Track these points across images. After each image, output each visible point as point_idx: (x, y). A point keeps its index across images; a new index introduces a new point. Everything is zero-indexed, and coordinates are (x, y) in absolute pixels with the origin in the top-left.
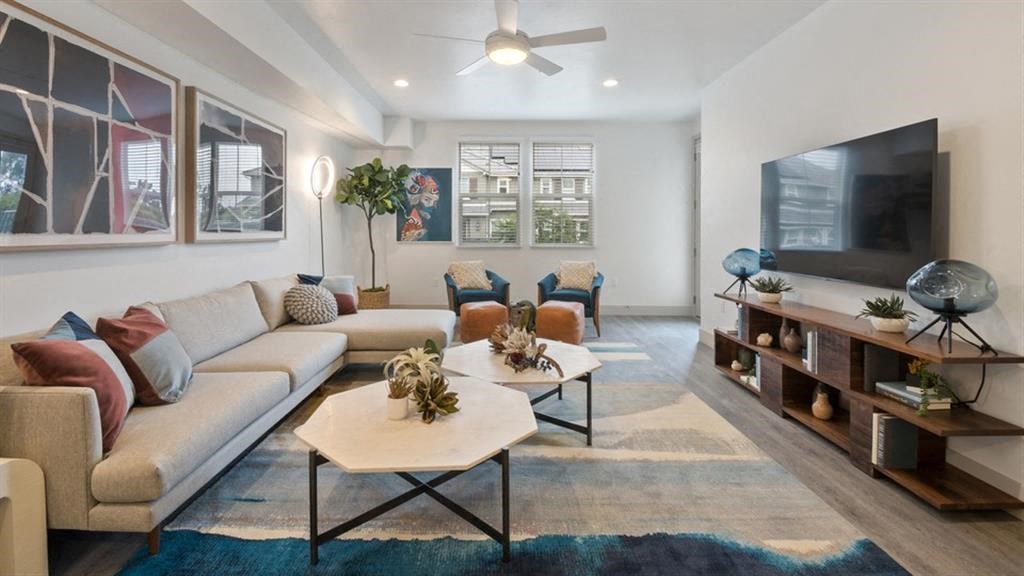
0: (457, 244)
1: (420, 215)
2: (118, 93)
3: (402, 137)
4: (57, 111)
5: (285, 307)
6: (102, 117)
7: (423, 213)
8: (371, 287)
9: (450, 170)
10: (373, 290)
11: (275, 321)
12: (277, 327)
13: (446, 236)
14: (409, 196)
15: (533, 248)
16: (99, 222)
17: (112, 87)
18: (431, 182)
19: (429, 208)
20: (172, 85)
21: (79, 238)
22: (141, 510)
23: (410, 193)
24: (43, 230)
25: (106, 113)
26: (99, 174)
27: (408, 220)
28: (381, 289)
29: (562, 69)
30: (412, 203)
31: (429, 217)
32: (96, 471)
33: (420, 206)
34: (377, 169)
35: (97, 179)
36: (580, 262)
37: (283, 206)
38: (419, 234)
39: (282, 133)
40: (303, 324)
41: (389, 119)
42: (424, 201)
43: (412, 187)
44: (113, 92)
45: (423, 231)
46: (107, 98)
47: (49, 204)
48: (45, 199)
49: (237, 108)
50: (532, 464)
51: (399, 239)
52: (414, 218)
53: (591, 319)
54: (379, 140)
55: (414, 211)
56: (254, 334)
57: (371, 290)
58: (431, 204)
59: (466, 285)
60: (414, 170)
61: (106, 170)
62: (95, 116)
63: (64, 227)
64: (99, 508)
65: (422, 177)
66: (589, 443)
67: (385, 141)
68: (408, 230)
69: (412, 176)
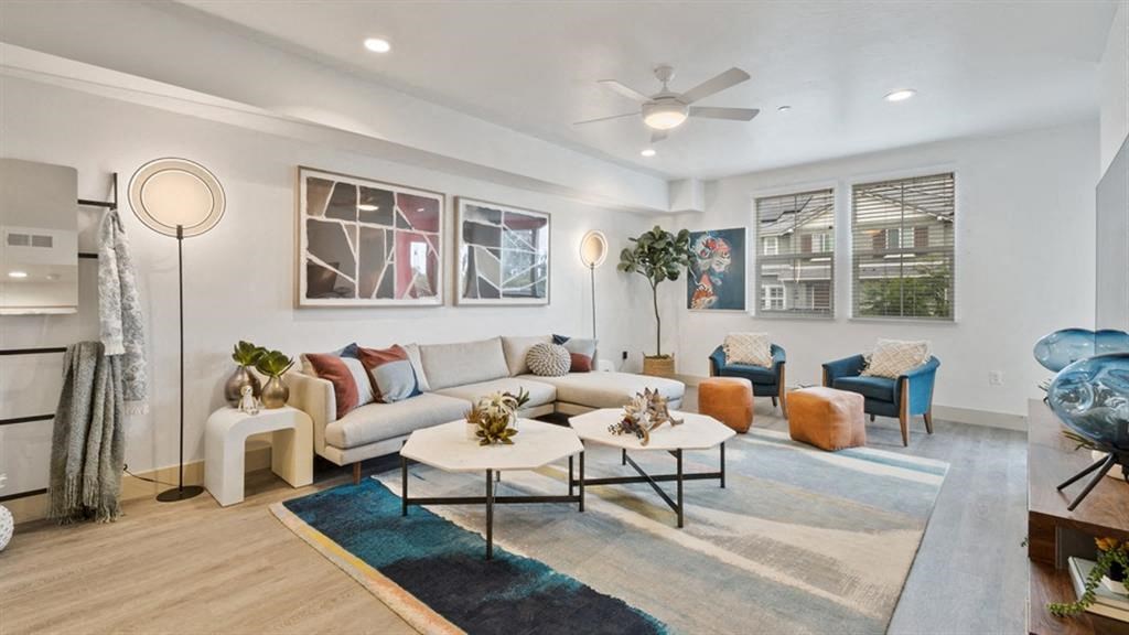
0: (753, 314)
1: (711, 281)
2: (401, 213)
3: (691, 200)
4: (362, 229)
5: (527, 359)
6: (390, 228)
7: (714, 279)
8: (656, 354)
9: (743, 230)
10: (659, 357)
11: (515, 370)
12: (518, 375)
13: (739, 305)
14: (700, 261)
15: (851, 320)
16: (386, 291)
17: (396, 208)
18: (722, 246)
19: (720, 273)
20: (440, 198)
21: (374, 301)
22: (339, 452)
23: (700, 257)
24: (353, 296)
25: (392, 224)
26: (387, 262)
27: (698, 287)
28: (666, 357)
29: (757, 111)
30: (702, 269)
31: (720, 283)
32: (329, 426)
33: (710, 272)
34: (657, 237)
35: (386, 266)
36: (902, 342)
37: (546, 277)
38: (710, 301)
39: (546, 217)
40: (536, 374)
41: (674, 184)
42: (714, 266)
43: (703, 251)
44: (397, 212)
45: (714, 299)
46: (392, 217)
47: (356, 282)
48: (354, 278)
49: (495, 204)
50: (608, 522)
51: (689, 307)
52: (705, 285)
53: (897, 420)
54: (663, 207)
55: (705, 277)
56: (493, 375)
57: (655, 357)
58: (722, 269)
59: (738, 360)
60: (705, 233)
61: (392, 259)
62: (385, 228)
63: (365, 294)
64: (328, 448)
65: (713, 240)
66: (680, 525)
67: (670, 206)
68: (698, 297)
69: (703, 239)
